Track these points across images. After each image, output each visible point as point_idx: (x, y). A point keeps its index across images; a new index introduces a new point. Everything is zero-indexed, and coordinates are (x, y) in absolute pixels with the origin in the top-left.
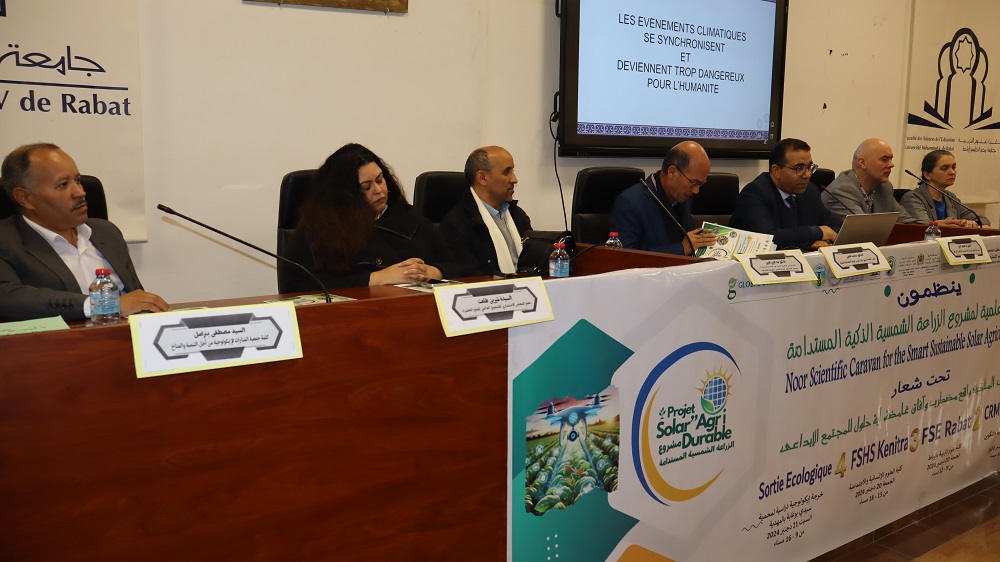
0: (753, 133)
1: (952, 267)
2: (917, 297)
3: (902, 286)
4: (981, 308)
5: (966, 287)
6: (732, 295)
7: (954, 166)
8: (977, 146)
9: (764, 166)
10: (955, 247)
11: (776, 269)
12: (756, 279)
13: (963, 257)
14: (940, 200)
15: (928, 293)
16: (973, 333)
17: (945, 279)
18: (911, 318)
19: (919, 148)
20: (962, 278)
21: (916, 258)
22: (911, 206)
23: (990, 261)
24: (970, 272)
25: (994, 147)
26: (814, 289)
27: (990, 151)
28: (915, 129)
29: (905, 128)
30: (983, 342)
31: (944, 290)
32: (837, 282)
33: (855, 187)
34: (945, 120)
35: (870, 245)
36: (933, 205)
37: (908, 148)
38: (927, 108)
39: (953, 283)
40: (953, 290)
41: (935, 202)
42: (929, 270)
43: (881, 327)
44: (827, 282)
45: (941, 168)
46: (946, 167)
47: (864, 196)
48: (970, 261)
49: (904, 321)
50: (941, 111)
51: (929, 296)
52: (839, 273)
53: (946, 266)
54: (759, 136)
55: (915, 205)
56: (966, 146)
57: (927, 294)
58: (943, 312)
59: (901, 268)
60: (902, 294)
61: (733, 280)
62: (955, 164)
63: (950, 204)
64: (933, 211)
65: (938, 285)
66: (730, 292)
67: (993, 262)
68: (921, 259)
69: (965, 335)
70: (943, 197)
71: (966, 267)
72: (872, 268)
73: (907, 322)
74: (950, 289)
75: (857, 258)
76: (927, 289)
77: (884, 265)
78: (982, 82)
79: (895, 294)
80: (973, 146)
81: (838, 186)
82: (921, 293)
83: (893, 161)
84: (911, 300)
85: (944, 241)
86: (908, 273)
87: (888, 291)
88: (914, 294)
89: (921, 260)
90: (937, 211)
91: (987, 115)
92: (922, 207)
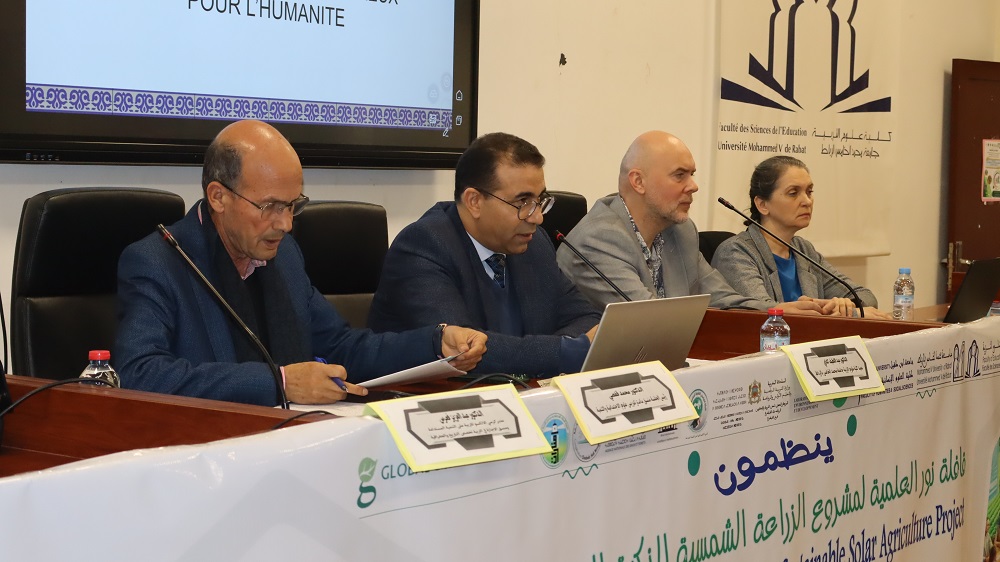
0: (420, 113)
1: (814, 405)
2: (751, 473)
3: (722, 451)
4: (870, 485)
5: (843, 445)
6: (366, 497)
7: (809, 190)
8: (847, 144)
9: (443, 185)
10: (817, 363)
11: (463, 432)
12: (421, 459)
13: (833, 383)
14: (785, 255)
15: (771, 461)
16: (858, 538)
17: (801, 431)
18: (741, 515)
19: (742, 147)
20: (831, 426)
21: (746, 391)
22: (733, 269)
23: (882, 388)
24: (849, 413)
25: (876, 146)
26: (544, 469)
27: (869, 155)
28: (735, 109)
29: (716, 109)
30: (877, 555)
31: (801, 453)
32: (592, 453)
33: (625, 233)
34: (788, 93)
35: (656, 367)
36: (774, 267)
37: (725, 146)
38: (755, 68)
39: (817, 437)
40: (818, 451)
41: (778, 260)
42: (771, 414)
43: (683, 540)
44: (571, 453)
45: (787, 193)
46: (795, 191)
47: (644, 250)
48: (847, 392)
49: (728, 525)
50: (780, 75)
51: (773, 468)
52: (595, 433)
53: (803, 404)
54: (433, 120)
55: (740, 266)
56: (827, 143)
57: (771, 463)
58: (802, 498)
59: (719, 412)
60: (722, 468)
61: (367, 464)
62: (811, 186)
63: (803, 264)
64: (774, 277)
65: (790, 443)
66: (363, 490)
67: (888, 390)
68: (755, 391)
69: (845, 543)
70: (791, 251)
71: (839, 402)
72: (661, 419)
73: (734, 526)
74: (812, 450)
75: (630, 398)
76: (770, 454)
77: (685, 411)
78: (850, 21)
79: (708, 468)
80: (839, 144)
81: (592, 230)
82: (759, 462)
83: (695, 179)
84: (741, 479)
85: (797, 352)
86: (733, 423)
87: (694, 464)
88: (746, 466)
89: (755, 394)
90: (782, 278)
91: (859, 84)
92: (754, 271)
